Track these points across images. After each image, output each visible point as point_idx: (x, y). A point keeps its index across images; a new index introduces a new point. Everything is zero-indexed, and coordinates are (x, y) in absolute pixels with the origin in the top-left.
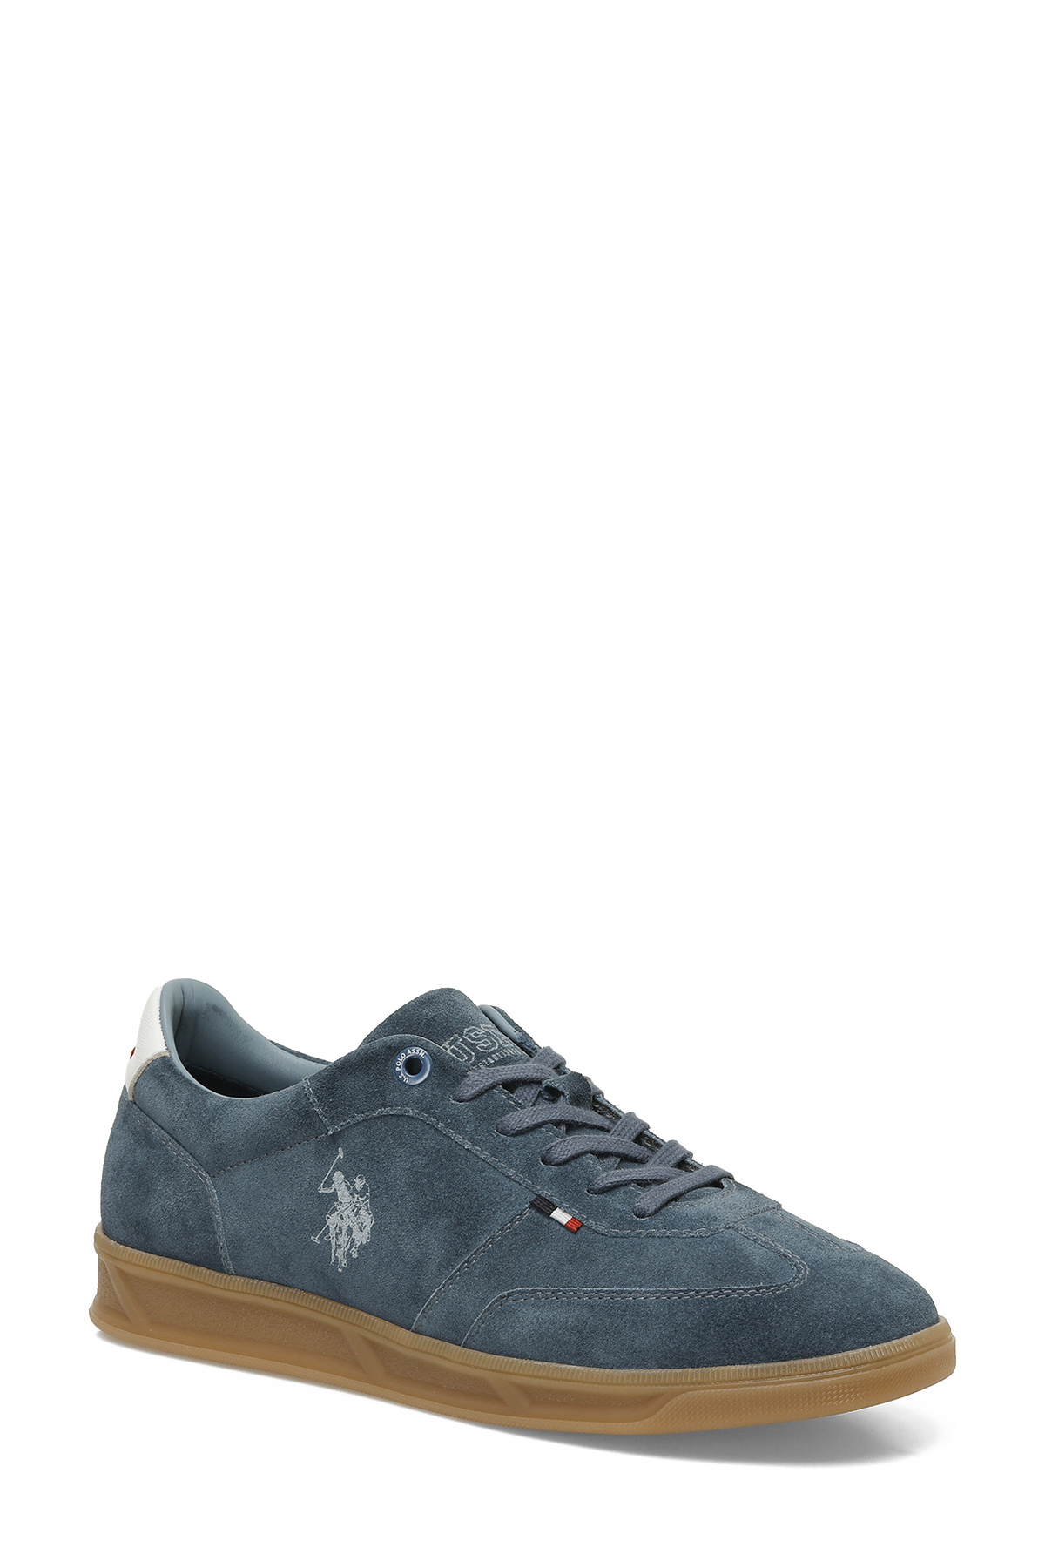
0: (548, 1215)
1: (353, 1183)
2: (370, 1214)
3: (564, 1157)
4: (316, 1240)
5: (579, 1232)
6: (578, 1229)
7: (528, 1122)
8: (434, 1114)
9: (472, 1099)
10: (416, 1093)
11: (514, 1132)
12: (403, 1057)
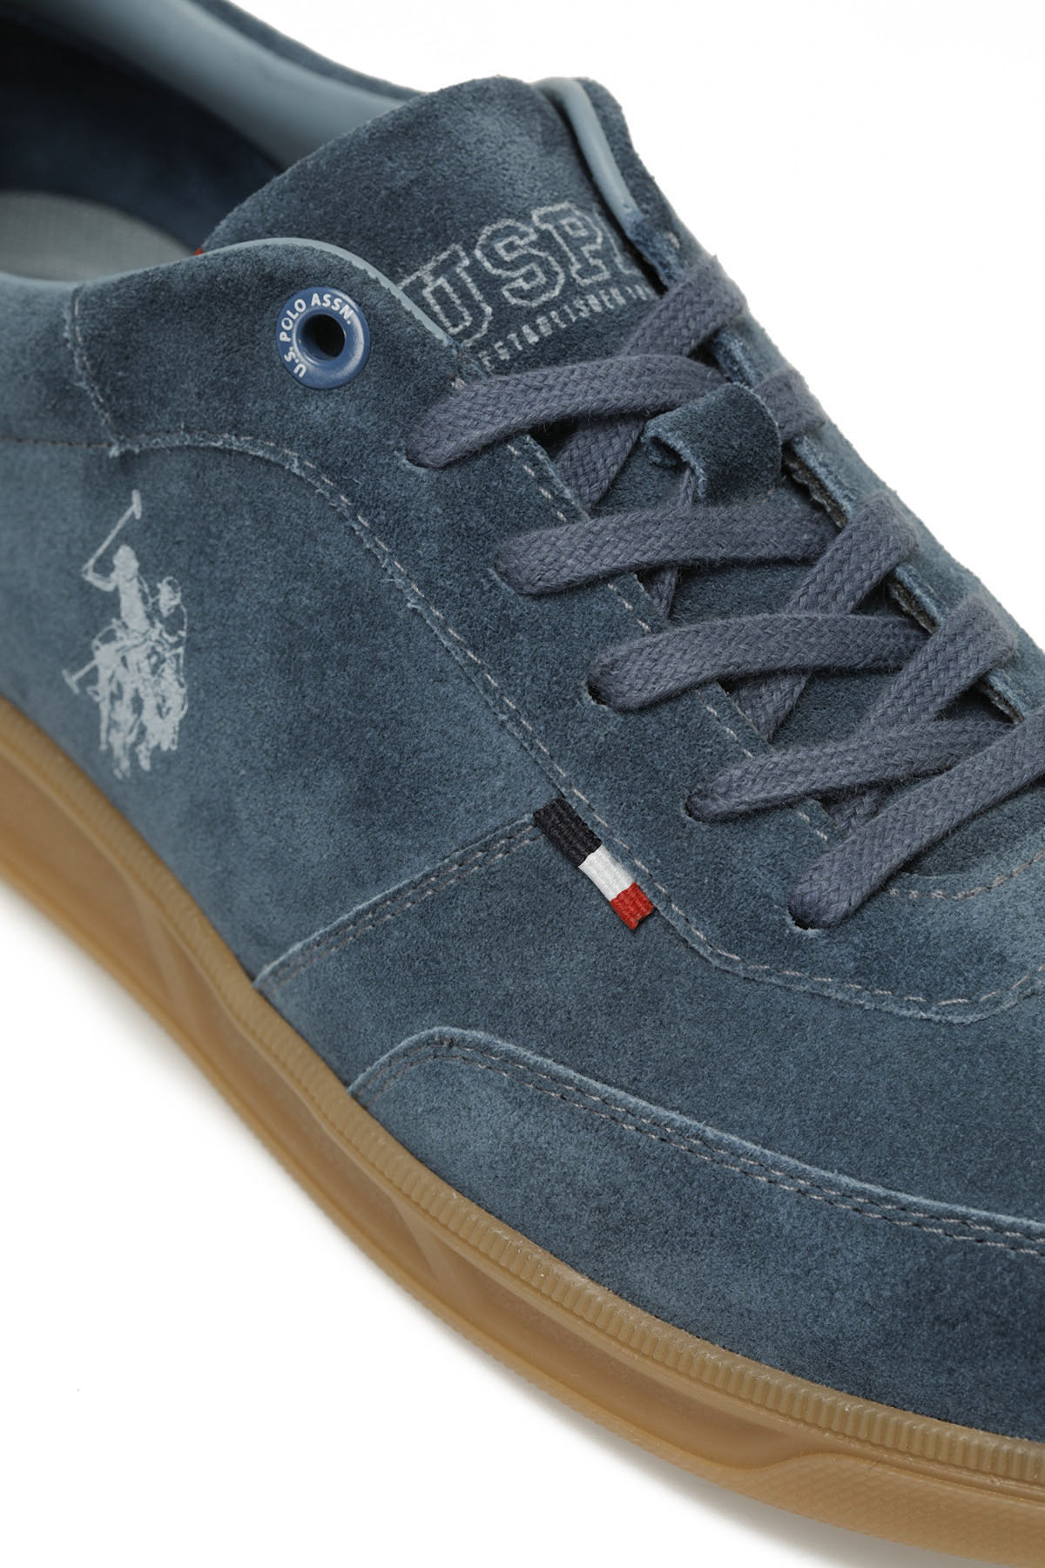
0: (576, 859)
1: (155, 592)
2: (181, 685)
3: (645, 695)
4: (72, 680)
5: (643, 931)
6: (641, 922)
7: (576, 567)
8: (345, 486)
9: (448, 466)
10: (317, 412)
11: (535, 590)
12: (300, 309)
